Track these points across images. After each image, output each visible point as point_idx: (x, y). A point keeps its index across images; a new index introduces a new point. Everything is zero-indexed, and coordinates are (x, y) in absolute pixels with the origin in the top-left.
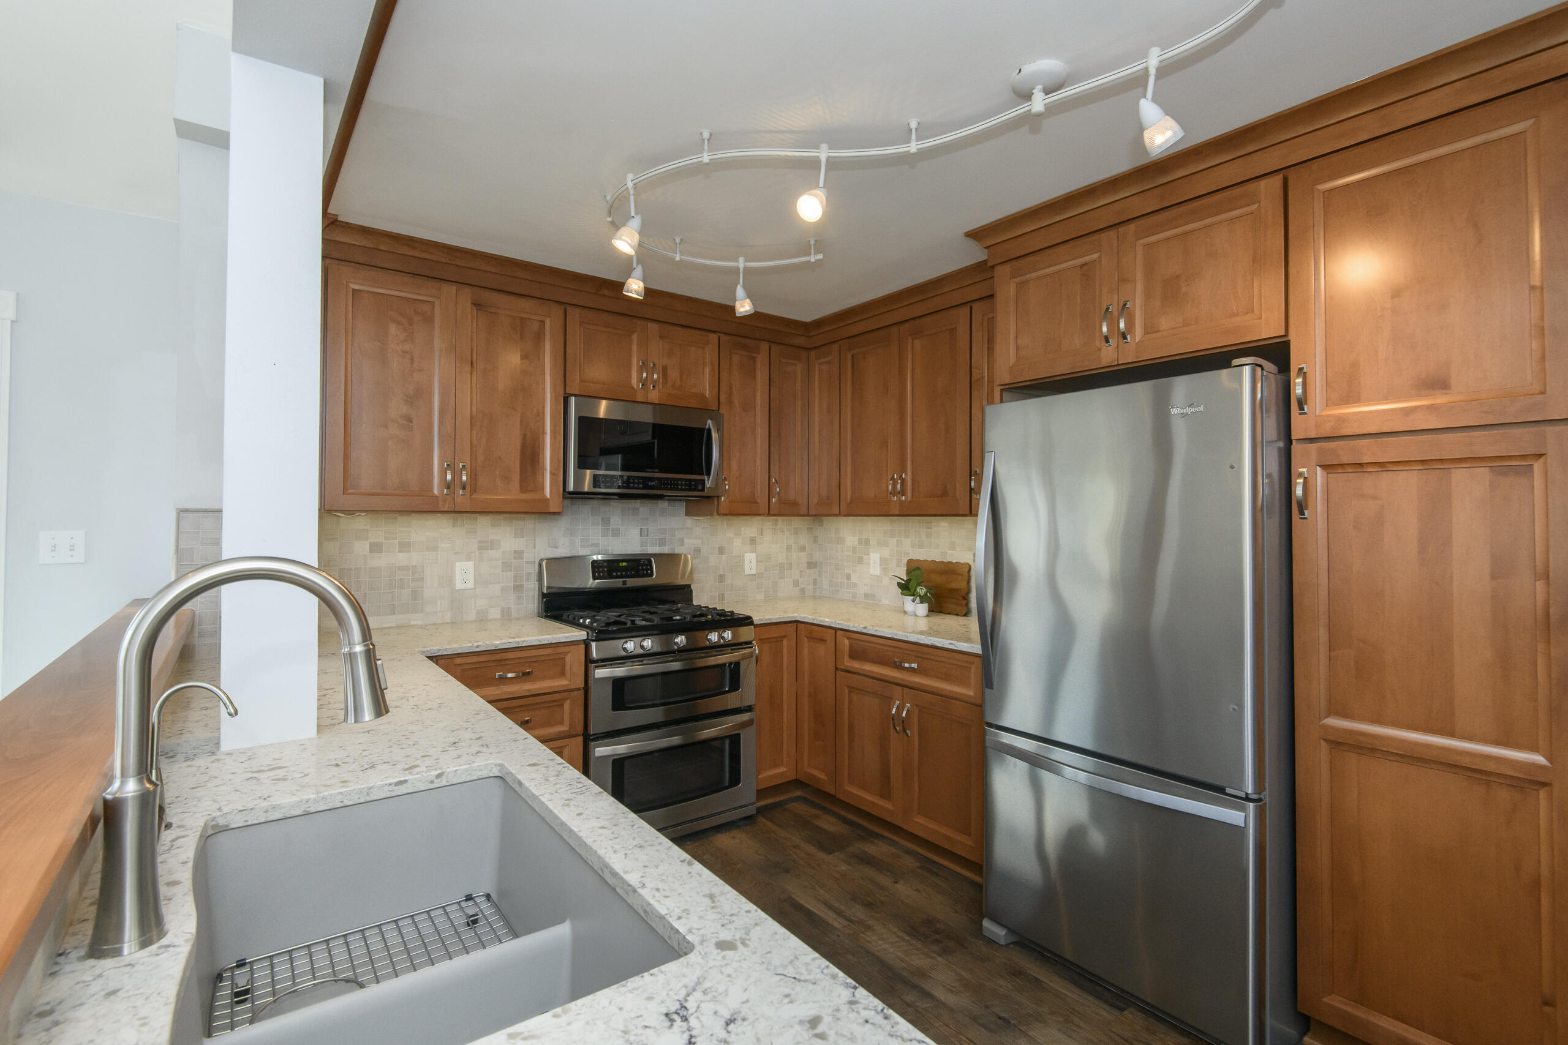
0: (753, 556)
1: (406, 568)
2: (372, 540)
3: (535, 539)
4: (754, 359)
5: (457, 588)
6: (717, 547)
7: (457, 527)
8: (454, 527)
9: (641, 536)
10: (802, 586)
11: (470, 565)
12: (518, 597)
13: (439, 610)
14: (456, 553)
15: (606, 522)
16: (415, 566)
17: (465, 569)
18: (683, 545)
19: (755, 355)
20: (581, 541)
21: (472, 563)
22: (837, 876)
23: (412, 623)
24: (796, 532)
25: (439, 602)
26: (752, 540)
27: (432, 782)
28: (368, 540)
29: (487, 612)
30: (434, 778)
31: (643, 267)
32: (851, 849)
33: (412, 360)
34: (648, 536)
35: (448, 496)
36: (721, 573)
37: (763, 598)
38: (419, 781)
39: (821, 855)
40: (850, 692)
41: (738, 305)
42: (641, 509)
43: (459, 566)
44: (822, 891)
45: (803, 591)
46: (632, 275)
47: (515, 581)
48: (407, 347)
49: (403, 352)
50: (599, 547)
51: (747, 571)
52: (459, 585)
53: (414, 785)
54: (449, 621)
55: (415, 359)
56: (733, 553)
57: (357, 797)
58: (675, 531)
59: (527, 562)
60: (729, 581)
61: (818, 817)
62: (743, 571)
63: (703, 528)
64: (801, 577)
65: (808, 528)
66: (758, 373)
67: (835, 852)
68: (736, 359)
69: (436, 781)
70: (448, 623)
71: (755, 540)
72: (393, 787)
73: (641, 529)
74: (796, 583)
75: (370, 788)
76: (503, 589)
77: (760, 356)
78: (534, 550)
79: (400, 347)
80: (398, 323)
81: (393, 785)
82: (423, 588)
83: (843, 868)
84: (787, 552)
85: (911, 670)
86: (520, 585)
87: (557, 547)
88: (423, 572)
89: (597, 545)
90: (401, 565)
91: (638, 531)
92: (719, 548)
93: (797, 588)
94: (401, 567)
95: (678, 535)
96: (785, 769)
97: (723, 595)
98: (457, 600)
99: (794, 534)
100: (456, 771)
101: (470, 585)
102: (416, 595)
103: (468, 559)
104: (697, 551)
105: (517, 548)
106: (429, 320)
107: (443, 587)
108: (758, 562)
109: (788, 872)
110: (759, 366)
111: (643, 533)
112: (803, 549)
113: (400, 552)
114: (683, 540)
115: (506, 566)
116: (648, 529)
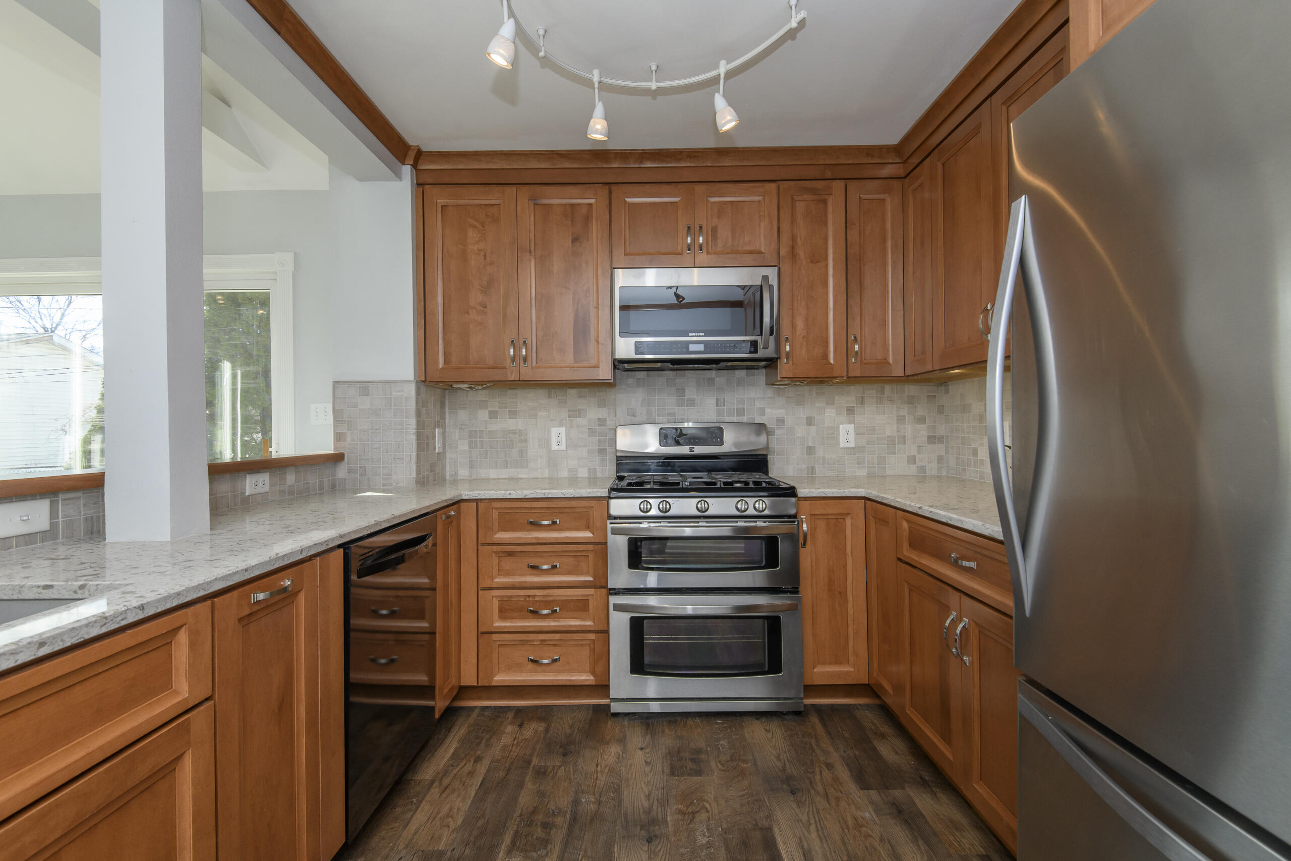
0: (851, 427)
1: (514, 432)
2: (490, 409)
3: (616, 409)
4: (825, 202)
5: (552, 450)
6: (805, 417)
7: (551, 398)
8: (549, 398)
9: (717, 405)
10: (920, 464)
11: (563, 430)
12: (603, 460)
13: (539, 467)
14: (552, 420)
15: (681, 392)
16: (521, 430)
17: (558, 434)
18: (764, 414)
19: (826, 197)
20: (658, 411)
21: (564, 429)
22: (850, 822)
23: (520, 476)
24: (911, 401)
25: (539, 460)
26: (850, 410)
27: (75, 592)
28: (487, 408)
29: (577, 471)
30: (77, 588)
31: (603, 103)
32: (897, 793)
33: (485, 256)
34: (724, 405)
35: (514, 368)
36: (810, 445)
37: (865, 474)
38: (64, 589)
39: (851, 786)
40: (910, 590)
41: (720, 121)
42: (717, 379)
43: (554, 430)
44: (814, 835)
45: (922, 469)
46: (594, 116)
47: (599, 446)
48: (482, 245)
49: (478, 250)
50: (675, 416)
51: (843, 444)
52: (554, 447)
53: (59, 592)
54: (547, 477)
55: (487, 255)
56: (824, 424)
57: (11, 592)
58: (754, 401)
59: (609, 429)
60: (820, 452)
61: (883, 736)
62: (838, 444)
63: (787, 397)
64: (919, 452)
65: (928, 396)
66: (830, 216)
67: (872, 789)
68: (800, 207)
69: (79, 592)
70: (546, 478)
71: (854, 410)
72: (40, 590)
73: (717, 399)
74: (912, 460)
75: (21, 587)
76: (589, 452)
77: (831, 197)
78: (615, 418)
79: (476, 246)
80: (475, 227)
81: (41, 588)
82: (527, 448)
83: (867, 815)
84: (897, 423)
85: (968, 570)
86: (603, 449)
87: (635, 416)
88: (527, 435)
89: (673, 414)
90: (511, 429)
91: (714, 401)
92: (807, 418)
93: (915, 465)
94: (511, 430)
95: (758, 405)
96: (852, 669)
97: (813, 468)
98: (553, 459)
99: (908, 403)
100: (97, 585)
101: (563, 447)
102: (522, 453)
103: (561, 425)
104: (781, 421)
105: (600, 417)
106: (496, 220)
107: (542, 448)
108: (856, 434)
109: (793, 794)
110: (830, 209)
111: (719, 403)
112: (922, 420)
113: (509, 419)
114: (764, 410)
115: (592, 432)
116: (724, 399)
